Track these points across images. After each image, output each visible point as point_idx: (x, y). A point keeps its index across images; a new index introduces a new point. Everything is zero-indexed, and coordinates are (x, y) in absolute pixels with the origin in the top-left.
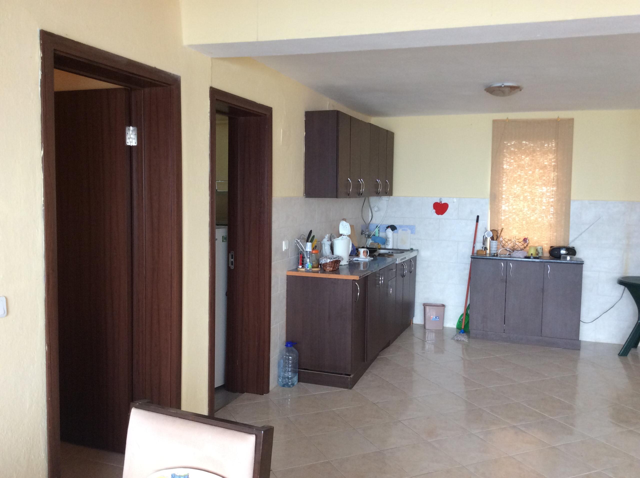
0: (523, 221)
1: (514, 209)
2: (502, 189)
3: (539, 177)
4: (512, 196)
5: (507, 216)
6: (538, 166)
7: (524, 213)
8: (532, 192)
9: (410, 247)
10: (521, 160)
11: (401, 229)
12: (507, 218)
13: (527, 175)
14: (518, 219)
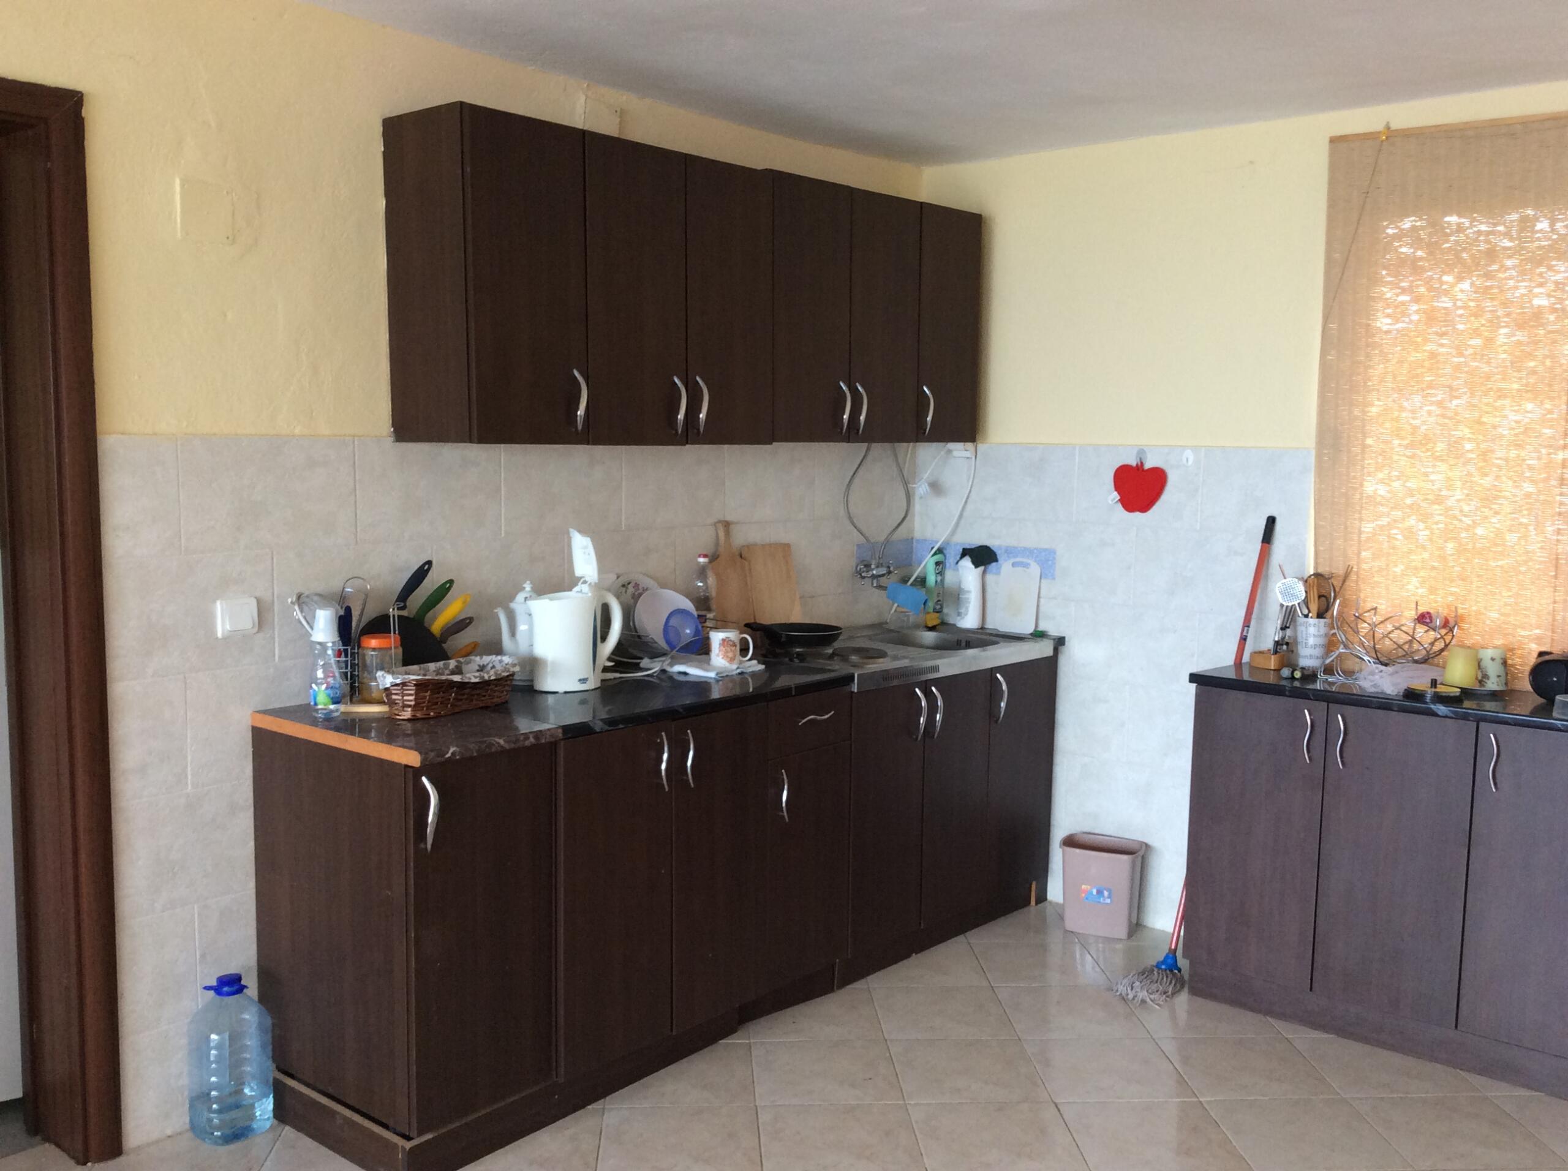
0: (1446, 542)
1: (1410, 493)
2: (1364, 412)
3: (1512, 362)
4: (1403, 439)
5: (1384, 521)
6: (1508, 315)
7: (1450, 509)
8: (1484, 423)
9: (1037, 626)
10: (1439, 292)
11: (1012, 561)
12: (1382, 527)
13: (1461, 354)
14: (1427, 532)
